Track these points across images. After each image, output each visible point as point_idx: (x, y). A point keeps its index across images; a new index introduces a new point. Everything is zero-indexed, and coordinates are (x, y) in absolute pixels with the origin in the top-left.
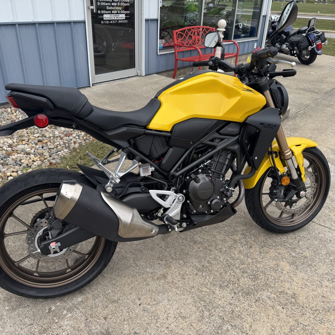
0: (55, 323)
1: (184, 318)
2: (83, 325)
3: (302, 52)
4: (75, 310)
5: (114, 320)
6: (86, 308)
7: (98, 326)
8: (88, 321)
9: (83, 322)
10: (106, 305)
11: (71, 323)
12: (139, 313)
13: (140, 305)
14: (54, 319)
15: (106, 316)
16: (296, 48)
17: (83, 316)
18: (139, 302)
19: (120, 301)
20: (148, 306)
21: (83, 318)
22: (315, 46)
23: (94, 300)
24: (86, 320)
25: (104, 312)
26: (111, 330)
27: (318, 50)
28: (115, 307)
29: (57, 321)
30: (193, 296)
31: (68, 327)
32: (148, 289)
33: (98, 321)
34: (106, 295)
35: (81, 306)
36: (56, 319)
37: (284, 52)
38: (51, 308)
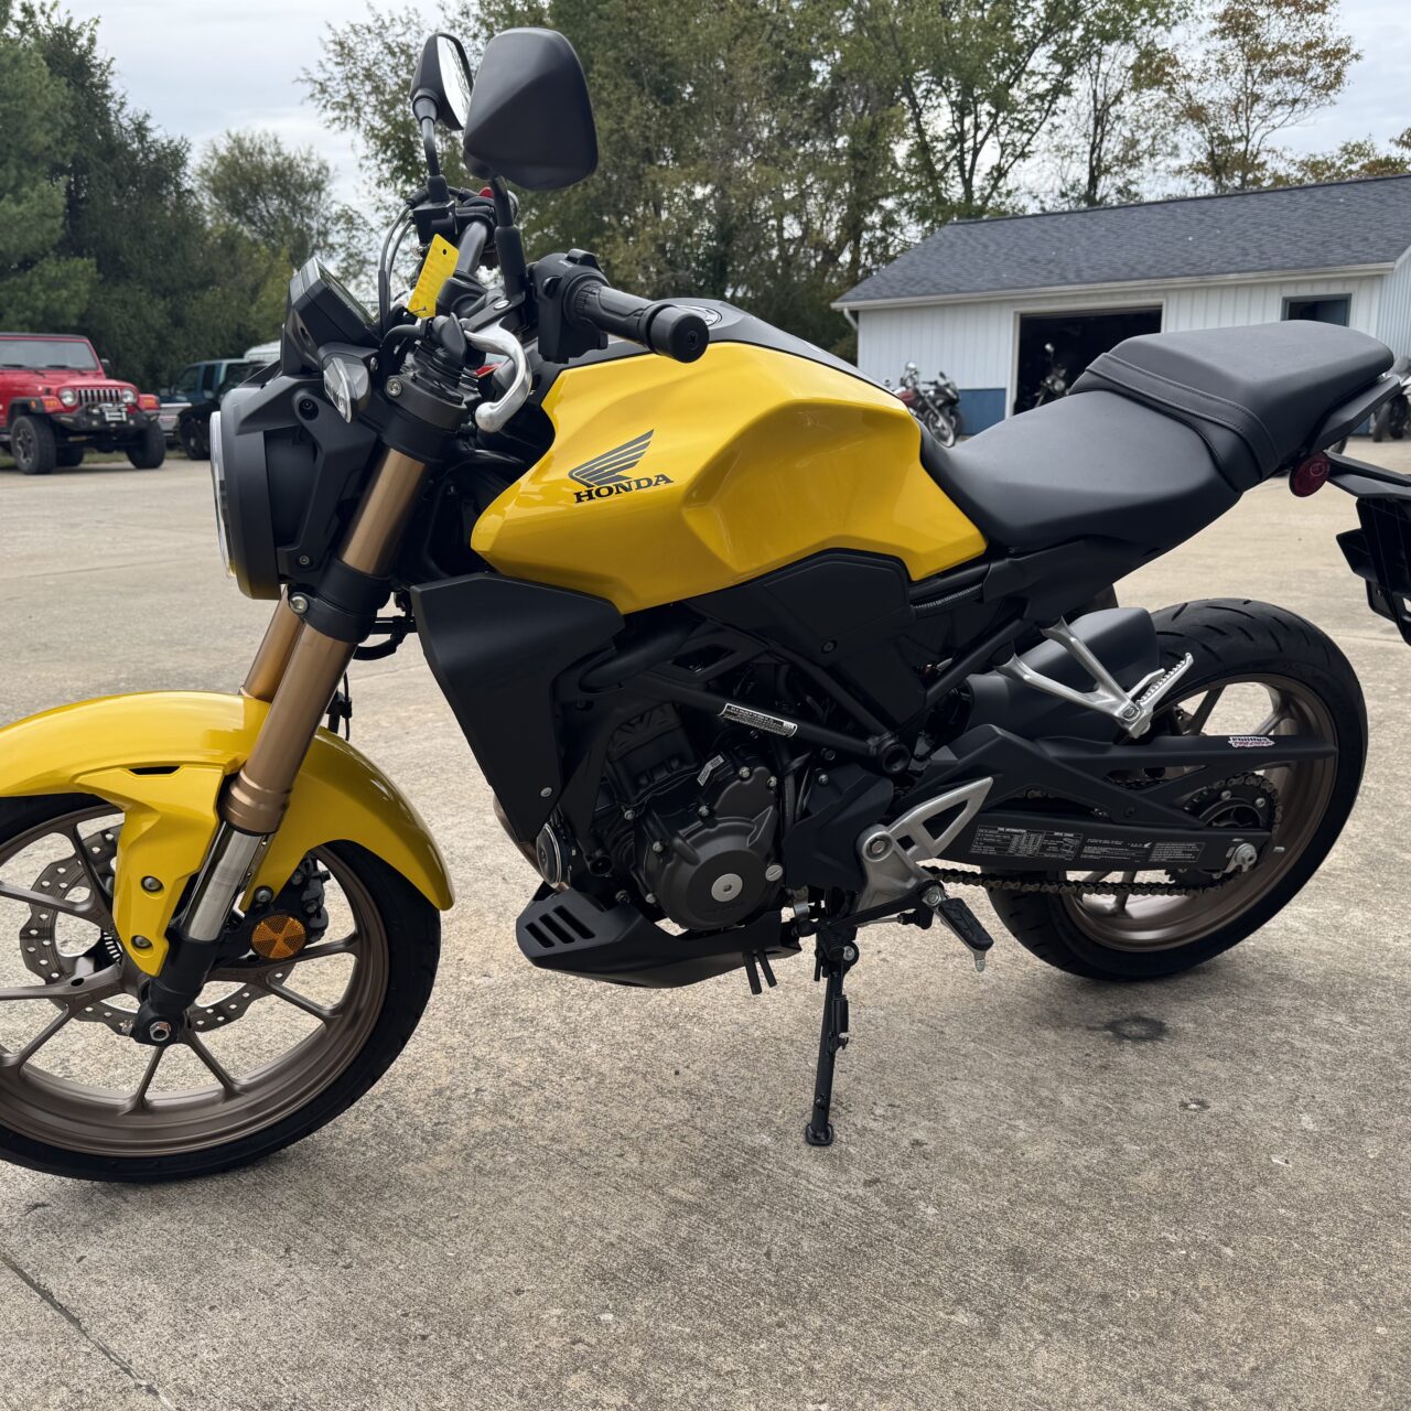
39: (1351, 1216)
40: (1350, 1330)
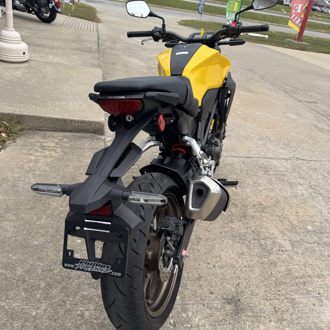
0: (191, 327)
1: (242, 254)
2: (208, 310)
3: (41, 10)
4: (187, 307)
5: (217, 289)
6: (192, 298)
7: (216, 302)
8: (206, 305)
9: (205, 308)
10: (198, 285)
11: (199, 317)
12: (222, 272)
13: (214, 267)
14: (186, 327)
15: (210, 291)
16: (36, 5)
17: (198, 305)
18: (212, 266)
19: (202, 275)
20: (219, 264)
21: (201, 306)
22: (54, 4)
23: (187, 289)
24: (204, 305)
25: (204, 290)
26: (225, 296)
27: (58, 8)
28: (205, 281)
29: (189, 326)
30: (228, 237)
31: (203, 321)
32: (203, 253)
33: (211, 298)
34: (189, 279)
35: (187, 301)
36: (187, 325)
37: (19, 9)
38: (171, 323)
39: (61, 233)
40: (55, 210)
